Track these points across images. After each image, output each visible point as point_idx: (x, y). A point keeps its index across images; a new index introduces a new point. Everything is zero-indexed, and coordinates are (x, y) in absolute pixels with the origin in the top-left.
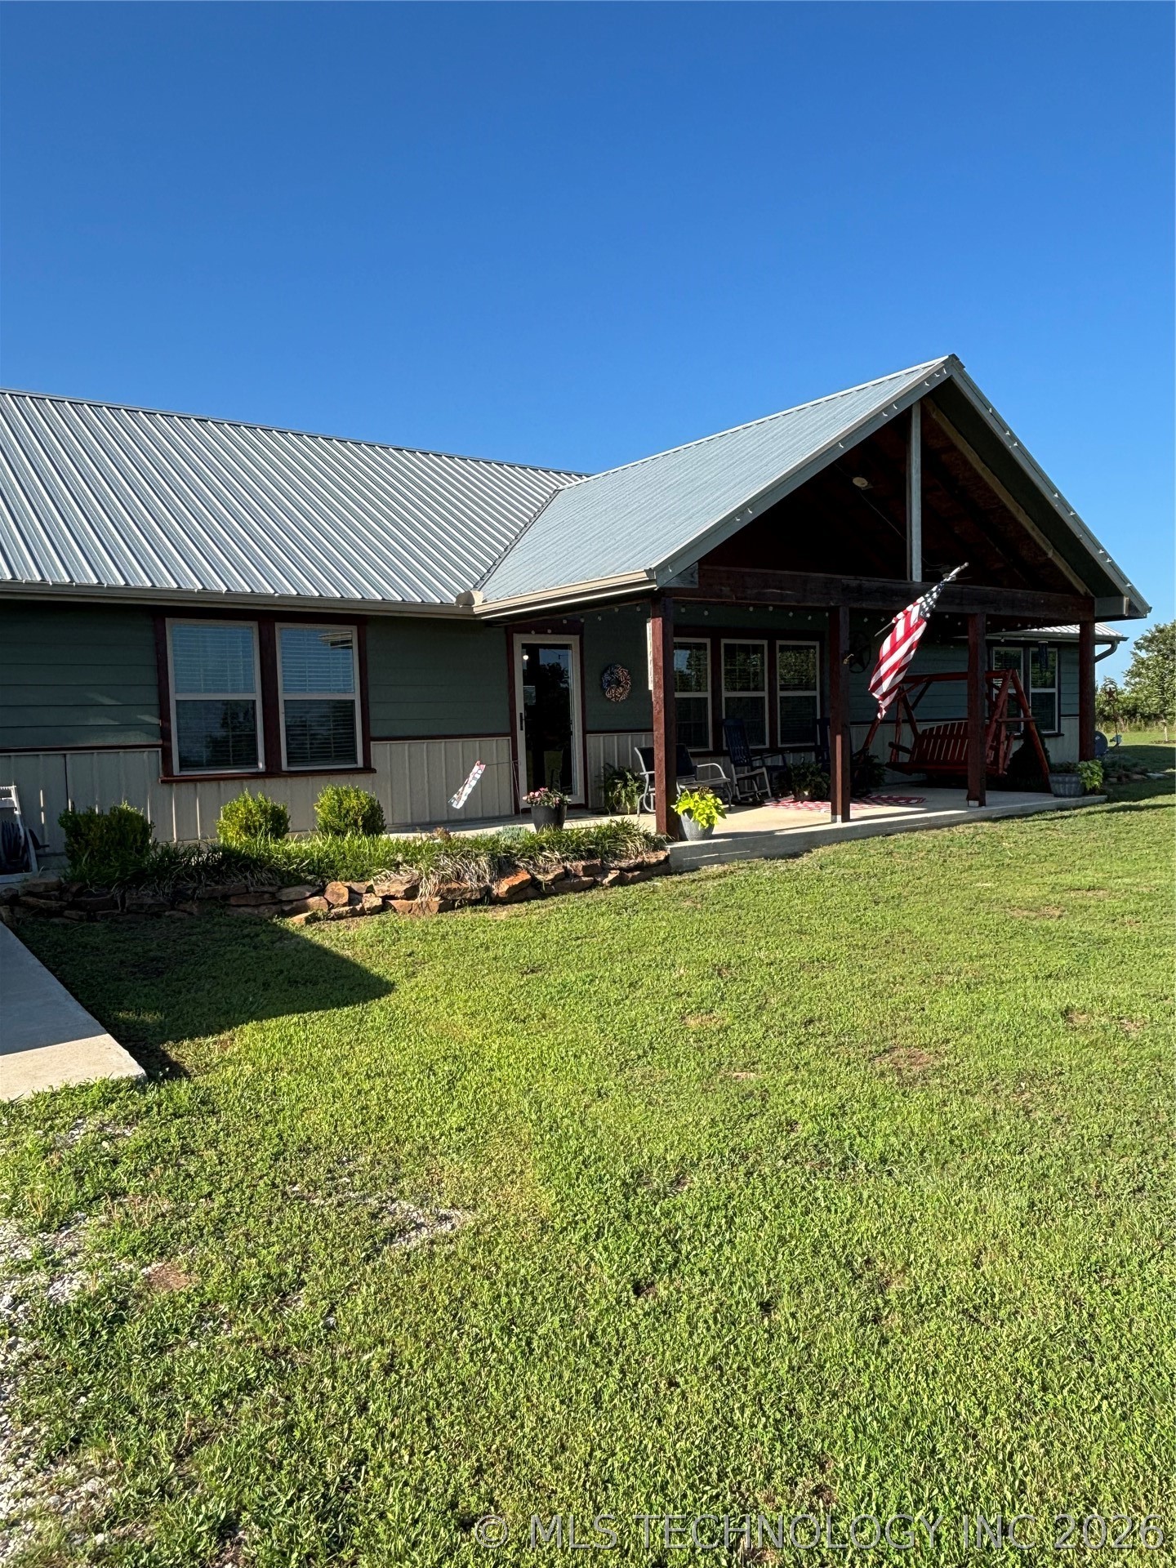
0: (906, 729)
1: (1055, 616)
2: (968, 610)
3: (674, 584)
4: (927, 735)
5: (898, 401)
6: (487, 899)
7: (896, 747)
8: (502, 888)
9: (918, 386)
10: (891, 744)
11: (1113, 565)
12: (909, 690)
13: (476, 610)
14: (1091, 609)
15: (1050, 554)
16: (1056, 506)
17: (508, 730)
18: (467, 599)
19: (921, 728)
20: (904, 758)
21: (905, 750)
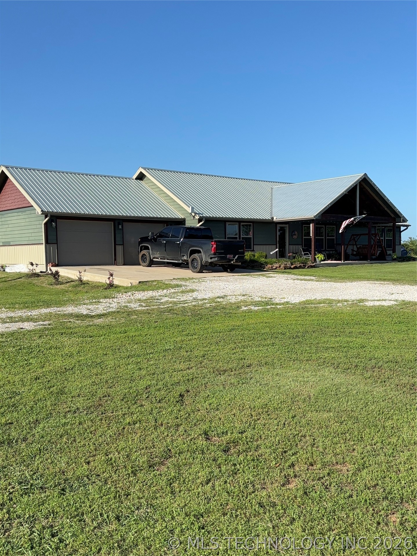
0: (355, 247)
1: (387, 222)
2: (368, 221)
3: (318, 218)
4: (360, 248)
5: (355, 183)
6: (290, 268)
7: (353, 250)
8: (292, 267)
9: (359, 180)
10: (352, 250)
11: (399, 211)
12: (356, 237)
13: (274, 220)
14: (395, 220)
15: (386, 209)
16: (386, 200)
17: (275, 244)
18: (273, 218)
19: (358, 246)
20: (355, 253)
21: (355, 251)
